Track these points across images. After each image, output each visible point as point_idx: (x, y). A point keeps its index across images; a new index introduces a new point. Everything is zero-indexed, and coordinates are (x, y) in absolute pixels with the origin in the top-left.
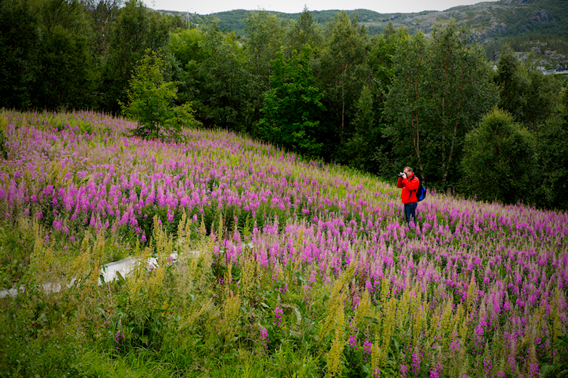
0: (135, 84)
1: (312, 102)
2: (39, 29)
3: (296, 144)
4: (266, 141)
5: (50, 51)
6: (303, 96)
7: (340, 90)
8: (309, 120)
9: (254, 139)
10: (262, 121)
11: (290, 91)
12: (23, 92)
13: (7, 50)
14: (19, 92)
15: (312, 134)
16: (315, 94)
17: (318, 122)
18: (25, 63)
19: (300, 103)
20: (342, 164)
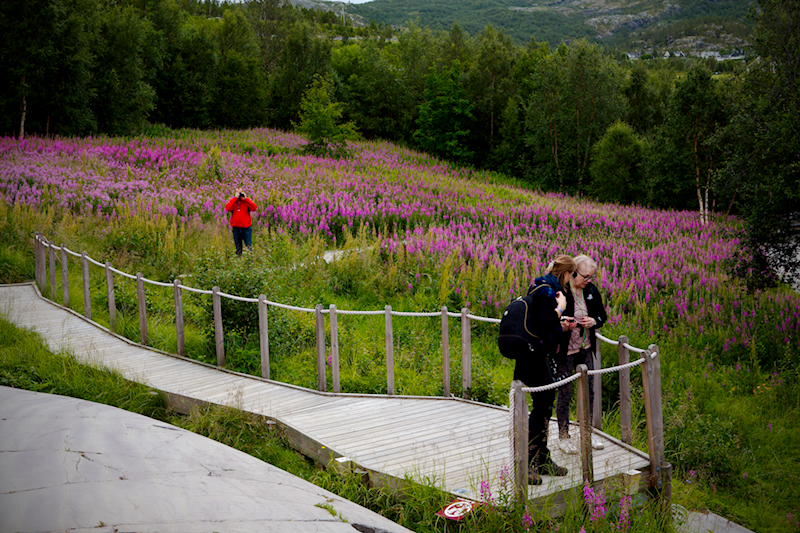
0: (305, 105)
1: (463, 113)
2: (215, 55)
3: (449, 152)
4: (422, 150)
5: (225, 74)
6: (455, 108)
7: (489, 101)
8: (461, 129)
9: (411, 148)
10: (418, 132)
11: (442, 103)
12: (203, 112)
13: (189, 76)
14: (199, 112)
15: (463, 143)
16: (465, 106)
17: (469, 131)
18: (205, 86)
19: (452, 114)
20: (491, 169)
